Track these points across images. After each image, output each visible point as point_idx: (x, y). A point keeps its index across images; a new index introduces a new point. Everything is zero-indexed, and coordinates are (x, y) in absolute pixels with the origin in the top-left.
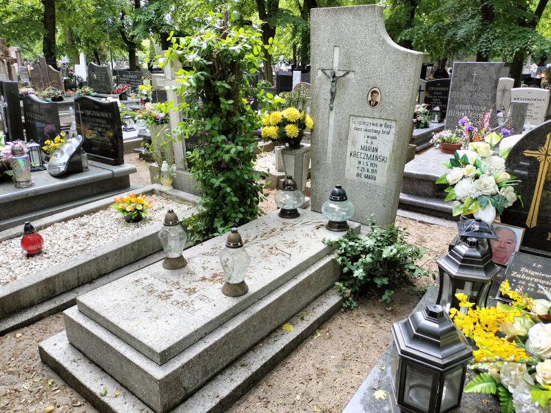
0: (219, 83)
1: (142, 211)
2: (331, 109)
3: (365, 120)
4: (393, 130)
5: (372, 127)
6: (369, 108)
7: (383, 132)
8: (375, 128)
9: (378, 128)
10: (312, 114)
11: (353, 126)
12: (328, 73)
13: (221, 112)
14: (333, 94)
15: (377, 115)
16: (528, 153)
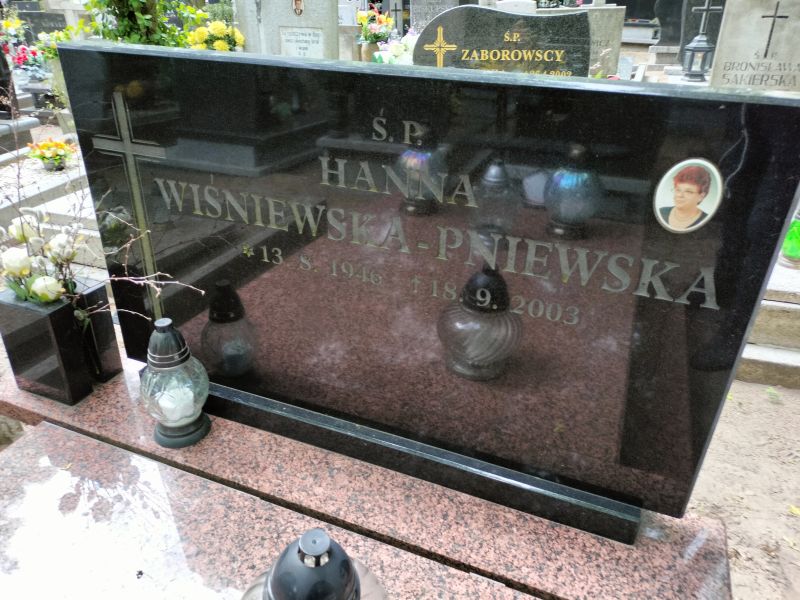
1: (65, 156)
2: (259, 21)
3: (295, 30)
4: (321, 39)
5: (302, 38)
6: (296, 17)
7: (313, 42)
8: (305, 38)
9: (307, 38)
10: (239, 27)
11: (283, 38)
13: (139, 29)
14: (258, 5)
15: (303, 24)
16: (427, 47)
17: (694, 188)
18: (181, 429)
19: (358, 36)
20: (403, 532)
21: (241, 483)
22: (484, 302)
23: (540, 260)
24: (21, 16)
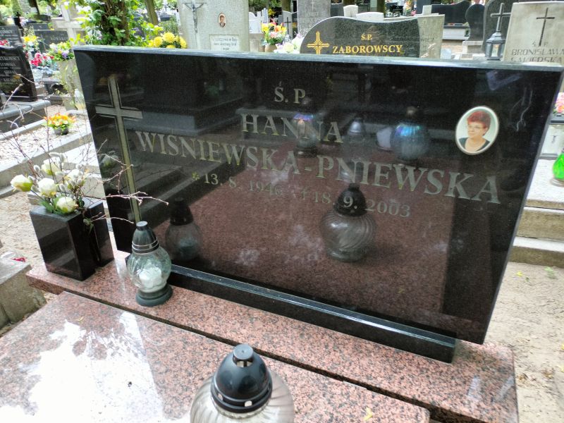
0: (112, 18)
1: (68, 125)
2: (196, 31)
3: (220, 37)
4: (238, 42)
5: (225, 42)
7: (233, 44)
8: (227, 42)
10: (183, 36)
11: (213, 42)
12: (189, 5)
13: (117, 39)
14: (196, 21)
15: (226, 32)
16: (309, 46)
17: (480, 125)
18: (153, 294)
19: (263, 40)
20: (299, 356)
21: (193, 327)
22: (348, 204)
23: (384, 175)
24: (37, 34)
